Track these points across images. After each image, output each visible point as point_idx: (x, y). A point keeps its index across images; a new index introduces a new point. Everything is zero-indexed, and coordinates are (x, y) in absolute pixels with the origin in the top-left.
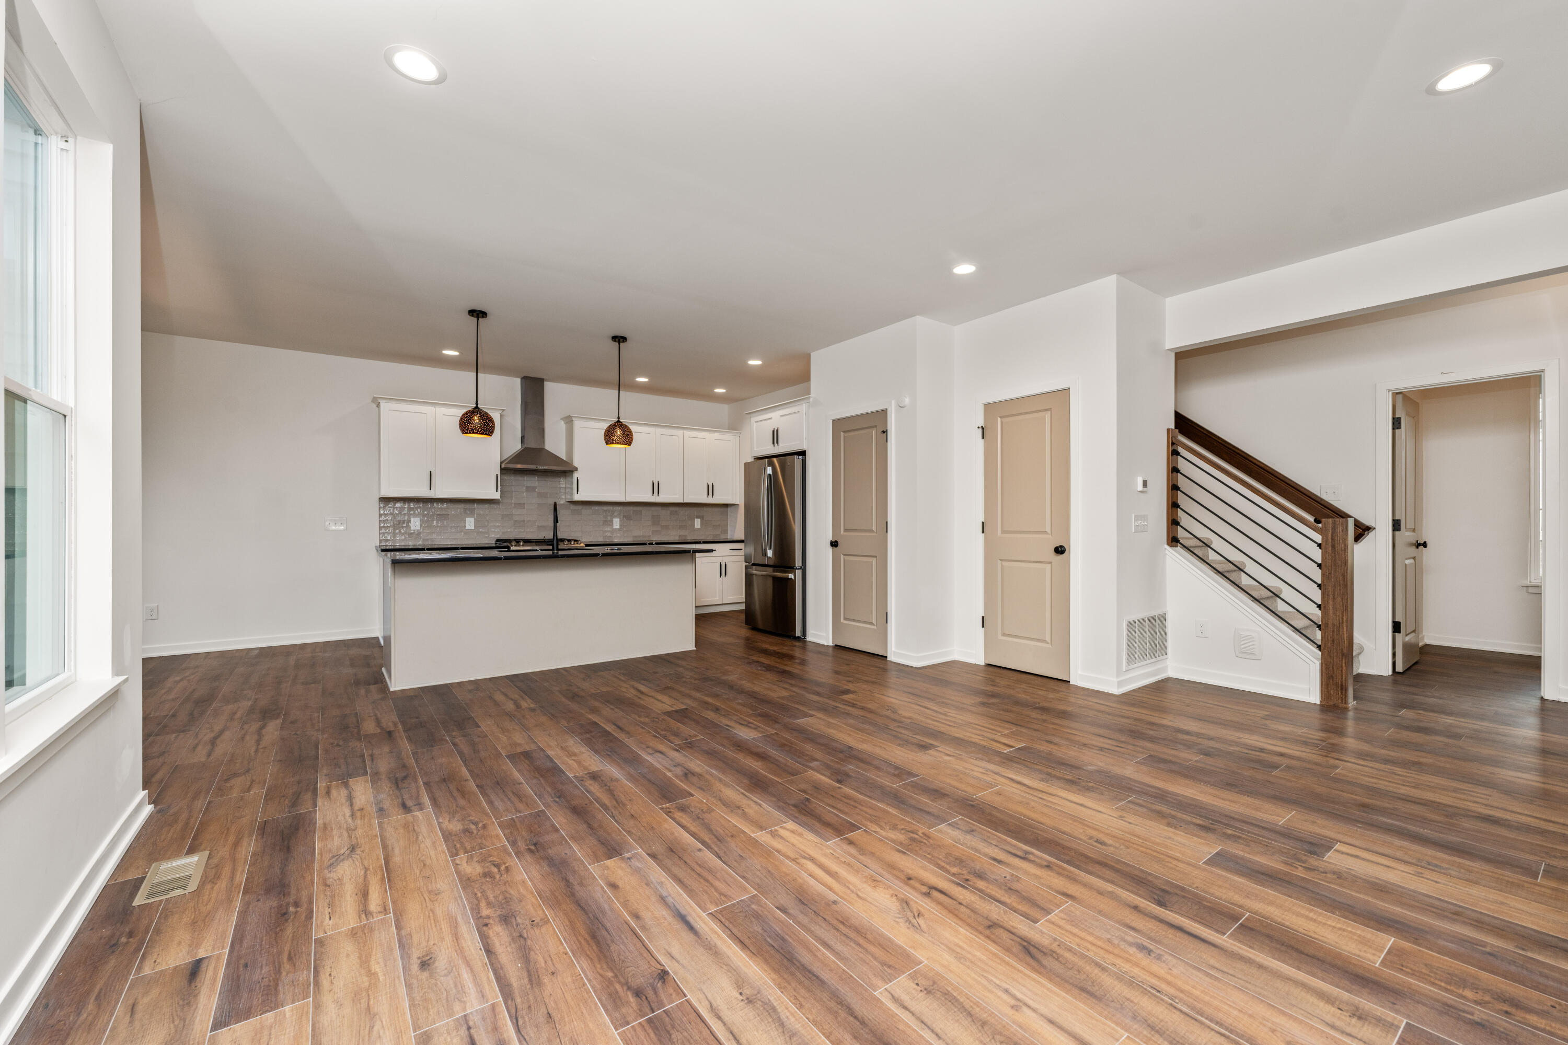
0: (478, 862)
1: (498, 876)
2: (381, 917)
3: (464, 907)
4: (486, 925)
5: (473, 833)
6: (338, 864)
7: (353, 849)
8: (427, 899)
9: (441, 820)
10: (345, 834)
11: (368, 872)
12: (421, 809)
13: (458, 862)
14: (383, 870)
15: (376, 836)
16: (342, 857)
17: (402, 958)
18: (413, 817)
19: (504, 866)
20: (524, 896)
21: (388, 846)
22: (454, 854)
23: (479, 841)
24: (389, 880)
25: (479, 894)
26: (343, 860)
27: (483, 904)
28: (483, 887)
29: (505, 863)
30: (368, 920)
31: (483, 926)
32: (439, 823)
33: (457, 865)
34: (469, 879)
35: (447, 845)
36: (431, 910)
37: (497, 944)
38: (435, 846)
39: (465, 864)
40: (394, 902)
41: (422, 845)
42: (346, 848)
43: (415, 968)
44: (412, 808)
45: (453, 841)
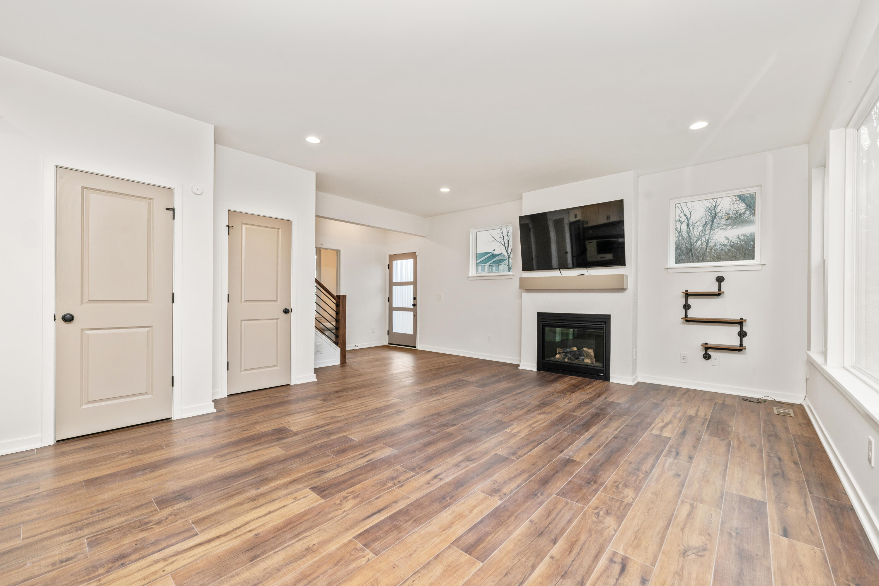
0: (623, 493)
1: (623, 483)
2: (686, 500)
3: (648, 482)
4: (646, 472)
5: (606, 509)
6: (699, 547)
7: (684, 553)
8: (661, 494)
9: (613, 532)
10: (685, 573)
11: (682, 527)
12: (615, 554)
13: (632, 500)
14: (673, 522)
15: (663, 553)
16: (695, 551)
17: (685, 482)
18: (625, 551)
19: (615, 484)
20: (622, 470)
21: (661, 538)
22: (630, 505)
23: (609, 503)
24: (672, 515)
25: (638, 482)
26: (695, 548)
27: (640, 478)
28: (633, 483)
29: (613, 485)
30: (693, 503)
31: (647, 474)
32: (615, 531)
33: (633, 499)
34: (635, 489)
35: (627, 512)
36: (662, 489)
37: (648, 466)
38: (634, 517)
39: (630, 497)
40: (677, 502)
41: (640, 523)
42: (689, 557)
43: (682, 477)
44: (620, 560)
45: (621, 513)
